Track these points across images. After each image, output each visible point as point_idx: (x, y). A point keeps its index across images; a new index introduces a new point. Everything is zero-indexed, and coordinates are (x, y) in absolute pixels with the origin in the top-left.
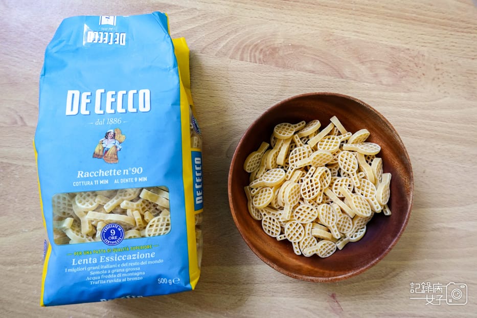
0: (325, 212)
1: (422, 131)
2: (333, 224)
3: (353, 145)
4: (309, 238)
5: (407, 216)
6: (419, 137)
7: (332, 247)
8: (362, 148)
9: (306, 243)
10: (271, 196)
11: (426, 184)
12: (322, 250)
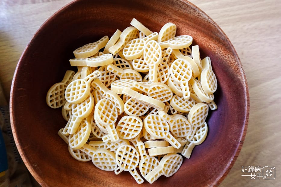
0: (152, 124)
1: (227, 18)
2: (167, 134)
3: (163, 42)
4: (147, 160)
5: (246, 98)
6: (226, 25)
7: (178, 159)
8: (173, 43)
9: (147, 167)
10: (87, 128)
11: (248, 64)
12: (166, 168)
